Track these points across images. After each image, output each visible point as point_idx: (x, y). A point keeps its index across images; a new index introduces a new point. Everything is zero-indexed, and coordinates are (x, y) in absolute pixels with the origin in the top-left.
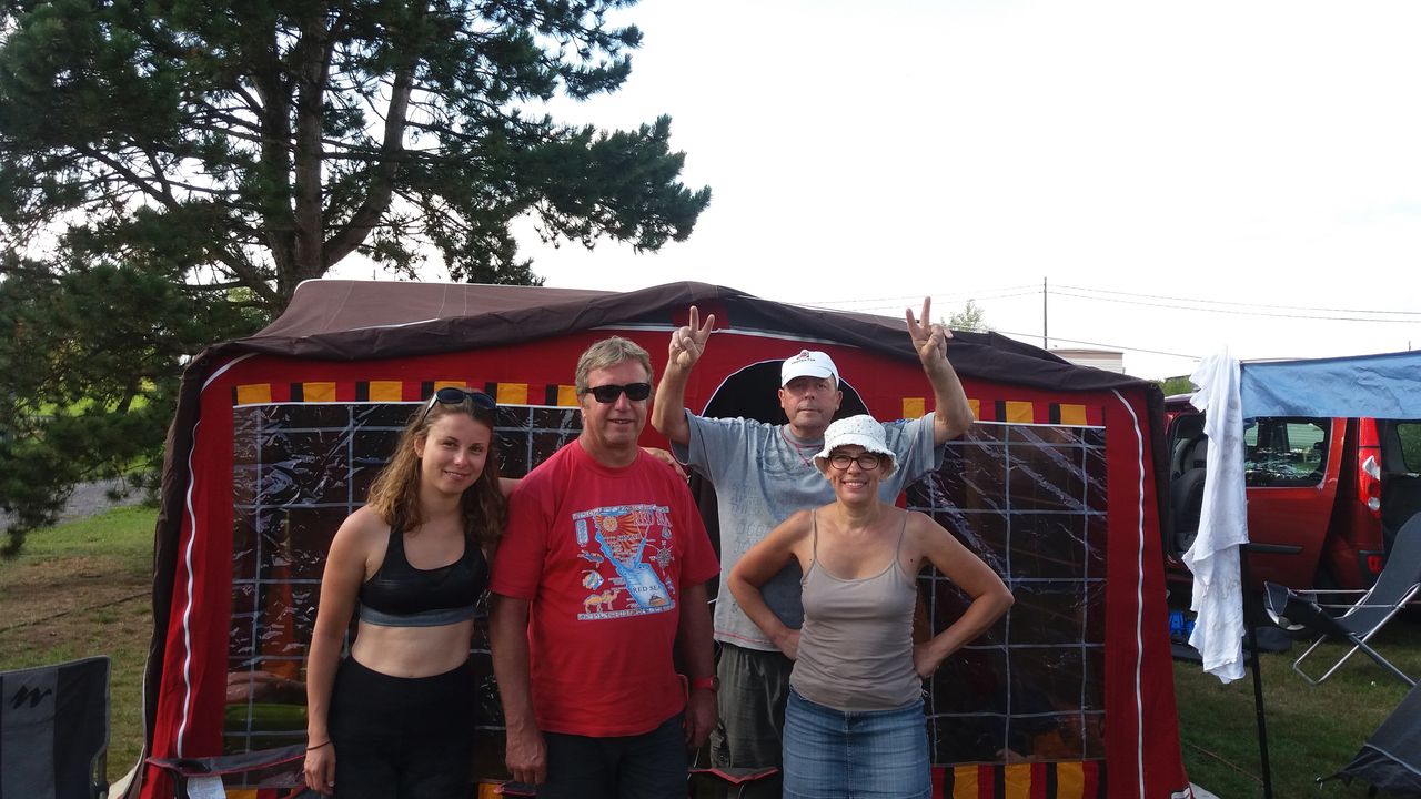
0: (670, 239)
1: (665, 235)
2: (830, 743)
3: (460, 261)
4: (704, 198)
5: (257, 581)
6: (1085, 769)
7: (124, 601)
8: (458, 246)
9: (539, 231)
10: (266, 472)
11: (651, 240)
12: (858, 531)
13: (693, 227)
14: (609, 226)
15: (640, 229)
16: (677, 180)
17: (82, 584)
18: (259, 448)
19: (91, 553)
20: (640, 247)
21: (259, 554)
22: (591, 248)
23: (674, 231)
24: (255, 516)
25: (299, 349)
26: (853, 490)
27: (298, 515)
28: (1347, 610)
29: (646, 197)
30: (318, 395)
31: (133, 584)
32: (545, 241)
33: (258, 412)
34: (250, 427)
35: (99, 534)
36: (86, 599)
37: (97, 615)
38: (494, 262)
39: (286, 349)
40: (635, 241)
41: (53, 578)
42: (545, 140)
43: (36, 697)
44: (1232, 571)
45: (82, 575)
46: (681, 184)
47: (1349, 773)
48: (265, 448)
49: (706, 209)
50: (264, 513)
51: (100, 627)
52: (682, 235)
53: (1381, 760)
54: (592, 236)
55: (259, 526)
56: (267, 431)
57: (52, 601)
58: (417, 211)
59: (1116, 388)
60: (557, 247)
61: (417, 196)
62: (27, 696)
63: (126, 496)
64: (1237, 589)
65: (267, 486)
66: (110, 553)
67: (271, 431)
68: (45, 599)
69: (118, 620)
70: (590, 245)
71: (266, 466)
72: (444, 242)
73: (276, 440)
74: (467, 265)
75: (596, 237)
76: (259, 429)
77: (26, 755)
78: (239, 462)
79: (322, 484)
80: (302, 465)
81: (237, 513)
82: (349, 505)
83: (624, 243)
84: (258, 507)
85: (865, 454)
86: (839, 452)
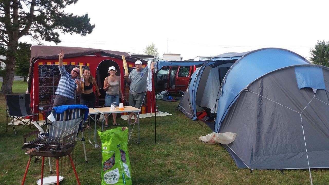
0: (87, 33)
1: (86, 33)
2: (112, 99)
3: (43, 36)
4: (94, 26)
5: (42, 87)
6: (145, 107)
8: (43, 33)
9: (61, 31)
10: (43, 73)
11: (84, 34)
12: (113, 78)
13: (93, 30)
14: (75, 31)
15: (82, 32)
20: (82, 35)
21: (42, 83)
22: (72, 35)
23: (88, 32)
24: (41, 79)
25: (46, 58)
27: (47, 79)
29: (83, 27)
30: (49, 64)
32: (62, 33)
33: (41, 66)
38: (51, 36)
40: (81, 34)
42: (63, 15)
43: (23, 98)
44: (151, 81)
46: (90, 24)
47: (177, 108)
48: (42, 71)
49: (94, 28)
50: (43, 78)
52: (90, 33)
60: (65, 34)
62: (22, 97)
64: (151, 83)
65: (43, 75)
72: (40, 32)
73: (44, 69)
74: (45, 37)
75: (73, 33)
77: (22, 104)
78: (39, 72)
79: (50, 75)
80: (47, 72)
81: (39, 78)
82: (53, 77)
83: (79, 34)
84: (42, 77)
85: (113, 70)
86: (111, 70)
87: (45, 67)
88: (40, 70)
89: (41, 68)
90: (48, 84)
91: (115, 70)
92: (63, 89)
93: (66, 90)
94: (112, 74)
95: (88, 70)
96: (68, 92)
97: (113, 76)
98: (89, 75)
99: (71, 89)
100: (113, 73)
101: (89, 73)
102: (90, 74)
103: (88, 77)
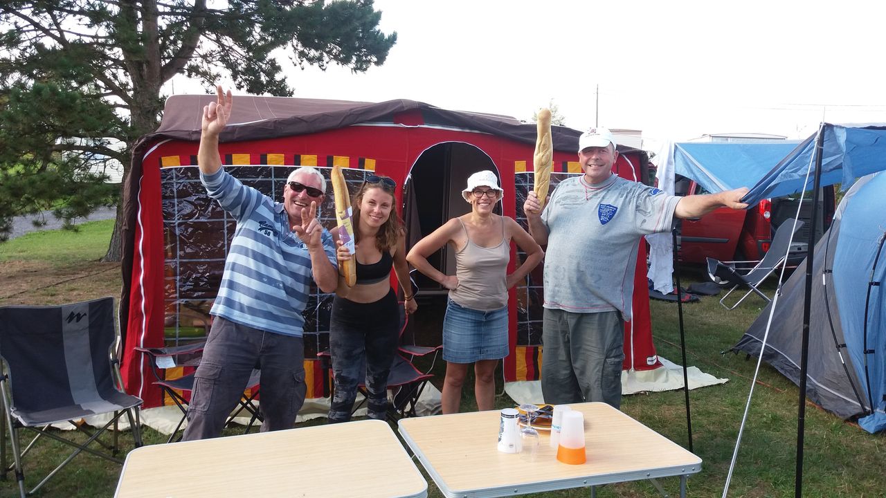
0: (373, 64)
1: (369, 61)
2: (474, 326)
3: (241, 77)
4: (393, 39)
5: (178, 260)
7: (57, 284)
8: (240, 68)
9: (291, 58)
10: (180, 203)
11: (361, 66)
12: (485, 226)
13: (387, 57)
14: (336, 57)
15: (354, 58)
16: (377, 28)
17: (27, 276)
18: (175, 191)
19: (24, 259)
20: (355, 69)
21: (178, 246)
22: (324, 70)
23: (375, 59)
24: (175, 226)
26: (484, 208)
27: (197, 226)
28: (750, 270)
29: (358, 39)
31: (60, 275)
32: (295, 65)
33: (174, 171)
34: (169, 179)
35: (25, 249)
36: (33, 283)
37: (44, 292)
38: (264, 78)
39: (188, 137)
40: (352, 65)
41: (7, 273)
42: (296, 3)
43: (79, 317)
45: (25, 271)
46: (379, 31)
47: (737, 348)
48: (178, 191)
49: (394, 45)
50: (180, 225)
51: (49, 298)
52: (379, 62)
53: (752, 340)
54: (325, 62)
55: (178, 232)
56: (179, 181)
57: (13, 285)
58: (214, 47)
59: (625, 154)
60: (303, 69)
61: (214, 36)
62: (75, 317)
63: (45, 224)
65: (181, 210)
66: (37, 258)
67: (181, 181)
68: (8, 284)
69: (58, 294)
70: (324, 68)
71: (180, 200)
72: (231, 66)
73: (184, 186)
74: (245, 80)
75: (327, 63)
76: (174, 180)
77: (76, 346)
78: (165, 197)
79: (210, 209)
80: (199, 199)
81: (165, 225)
82: (225, 220)
83: (345, 67)
84: (176, 221)
85: (488, 190)
86: (478, 190)
87: (189, 174)
88: (166, 188)
89: (172, 178)
90: (202, 250)
91: (498, 188)
92: (248, 291)
93: (258, 296)
94: (478, 210)
95: (386, 189)
96: (270, 307)
97: (484, 215)
98: (381, 215)
99: (287, 289)
100: (488, 201)
101: (384, 205)
102: (387, 211)
103: (379, 224)
